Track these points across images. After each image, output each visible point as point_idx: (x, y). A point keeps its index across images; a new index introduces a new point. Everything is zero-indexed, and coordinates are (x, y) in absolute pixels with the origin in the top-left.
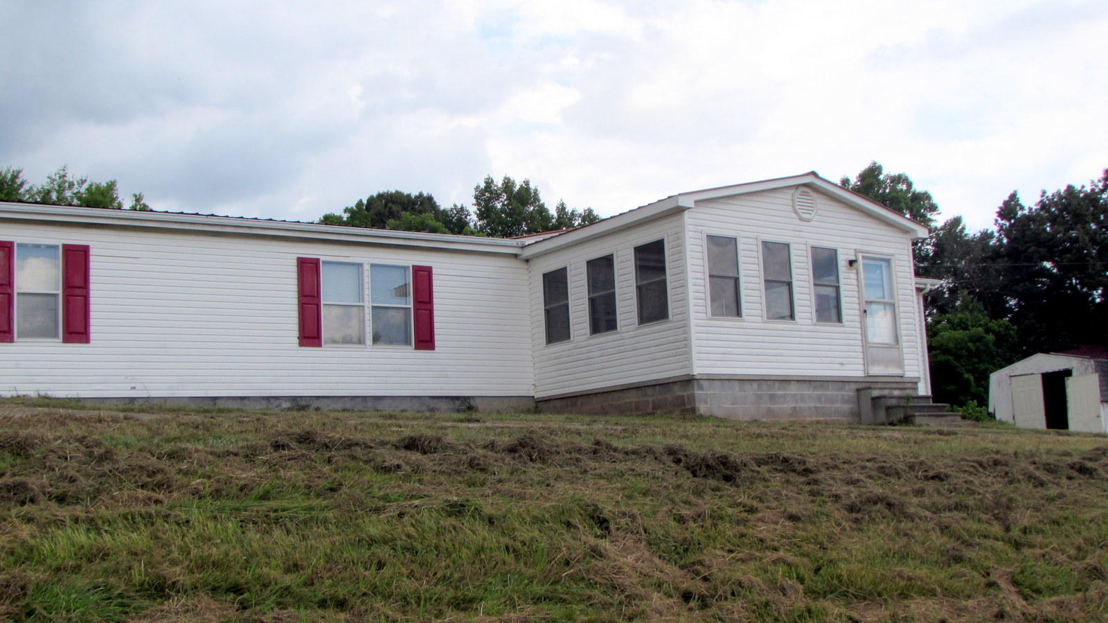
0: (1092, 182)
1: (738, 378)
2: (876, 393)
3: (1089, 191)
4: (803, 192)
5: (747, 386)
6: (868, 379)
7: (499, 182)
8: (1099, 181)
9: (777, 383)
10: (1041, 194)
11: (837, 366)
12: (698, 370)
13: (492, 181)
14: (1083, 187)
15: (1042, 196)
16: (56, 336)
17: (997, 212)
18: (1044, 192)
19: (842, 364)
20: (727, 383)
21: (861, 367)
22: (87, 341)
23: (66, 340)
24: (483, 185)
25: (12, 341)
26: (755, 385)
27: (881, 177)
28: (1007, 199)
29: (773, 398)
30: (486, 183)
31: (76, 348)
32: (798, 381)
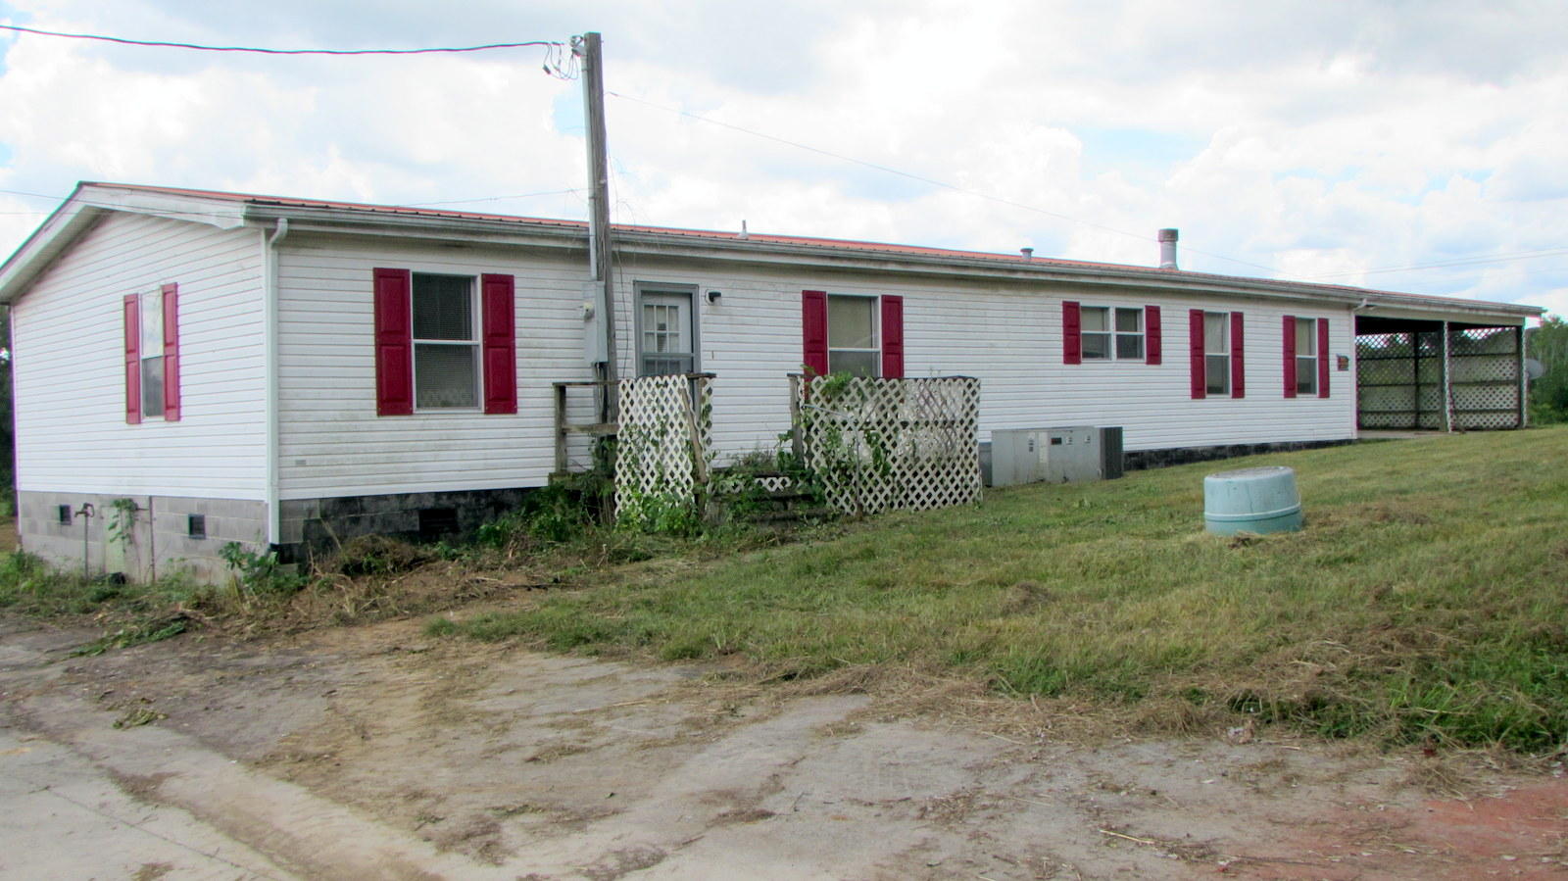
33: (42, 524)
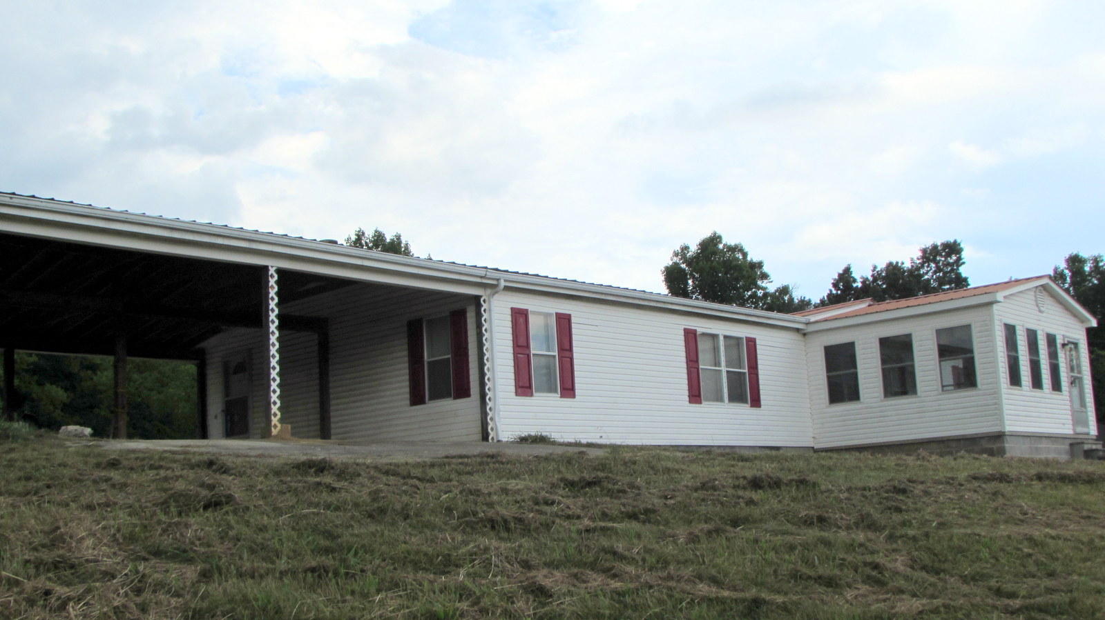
0: (912, 259)
1: (1038, 435)
2: (1086, 447)
3: (910, 267)
6: (1075, 437)
7: (369, 234)
8: (918, 259)
9: (1037, 438)
10: (872, 268)
12: (1009, 428)
13: (363, 234)
14: (903, 263)
15: (873, 271)
16: (556, 391)
17: (833, 283)
18: (875, 268)
19: (1064, 424)
20: (1017, 438)
21: (1071, 427)
22: (573, 396)
23: (562, 396)
24: (354, 238)
25: (532, 395)
27: (721, 246)
28: (841, 272)
30: (357, 235)
31: (567, 402)
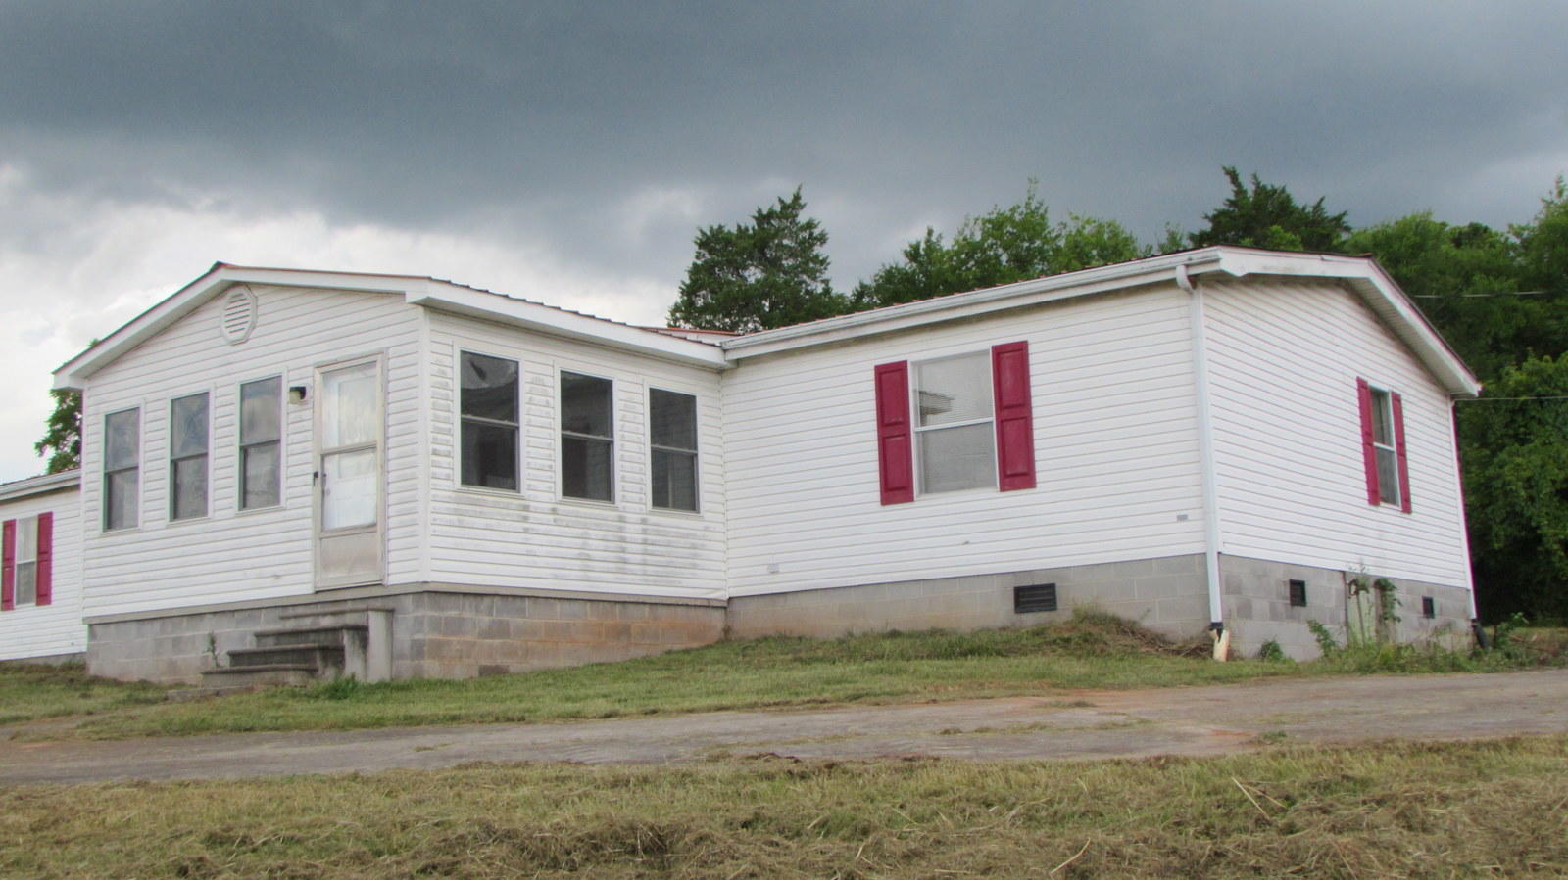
4: (234, 297)
5: (148, 626)
6: (320, 598)
9: (185, 619)
11: (269, 581)
19: (277, 576)
20: (122, 626)
21: (307, 578)
26: (157, 624)
29: (177, 643)
32: (215, 613)
33: (1261, 605)
